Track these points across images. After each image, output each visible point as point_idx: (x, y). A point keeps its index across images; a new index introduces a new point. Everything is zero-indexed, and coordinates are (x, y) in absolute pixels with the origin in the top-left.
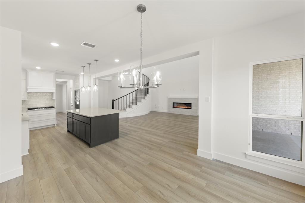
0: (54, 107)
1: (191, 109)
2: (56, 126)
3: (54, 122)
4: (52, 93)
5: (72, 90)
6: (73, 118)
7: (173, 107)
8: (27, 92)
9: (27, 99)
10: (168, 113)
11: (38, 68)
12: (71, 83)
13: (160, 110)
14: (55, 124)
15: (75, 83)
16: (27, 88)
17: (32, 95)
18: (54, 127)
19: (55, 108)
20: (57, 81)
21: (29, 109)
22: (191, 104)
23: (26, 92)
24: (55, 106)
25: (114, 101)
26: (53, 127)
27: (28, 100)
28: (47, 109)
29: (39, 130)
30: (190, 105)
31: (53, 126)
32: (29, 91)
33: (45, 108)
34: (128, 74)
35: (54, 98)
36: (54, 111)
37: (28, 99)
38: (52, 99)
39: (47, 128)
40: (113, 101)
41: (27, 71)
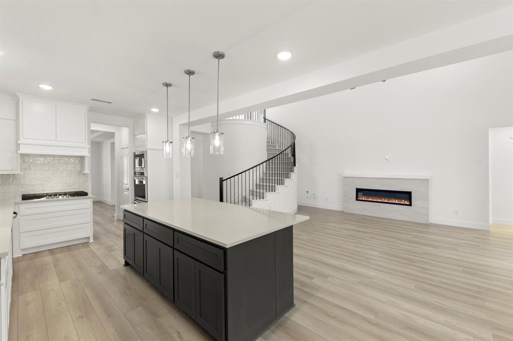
0: (85, 194)
1: (410, 205)
2: (91, 240)
3: (88, 232)
4: (82, 158)
5: (126, 152)
6: (145, 231)
7: (357, 200)
8: (19, 152)
9: (18, 172)
10: (342, 212)
11: (46, 87)
12: (123, 136)
13: (321, 204)
14: (89, 237)
15: (133, 136)
16: (19, 142)
17: (32, 162)
18: (88, 246)
19: (90, 195)
20: (93, 132)
21: (26, 197)
22: (409, 193)
23: (17, 153)
24: (89, 191)
25: (224, 182)
26: (86, 244)
27: (21, 173)
28: (71, 198)
29: (52, 252)
30: (407, 195)
31: (85, 241)
32: (23, 150)
33: (65, 194)
34: (243, 118)
35: (87, 170)
36: (86, 204)
37: (21, 171)
38: (81, 172)
39: (68, 248)
40: (222, 180)
41: (19, 98)
